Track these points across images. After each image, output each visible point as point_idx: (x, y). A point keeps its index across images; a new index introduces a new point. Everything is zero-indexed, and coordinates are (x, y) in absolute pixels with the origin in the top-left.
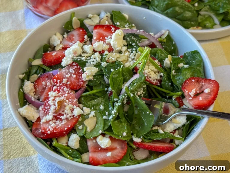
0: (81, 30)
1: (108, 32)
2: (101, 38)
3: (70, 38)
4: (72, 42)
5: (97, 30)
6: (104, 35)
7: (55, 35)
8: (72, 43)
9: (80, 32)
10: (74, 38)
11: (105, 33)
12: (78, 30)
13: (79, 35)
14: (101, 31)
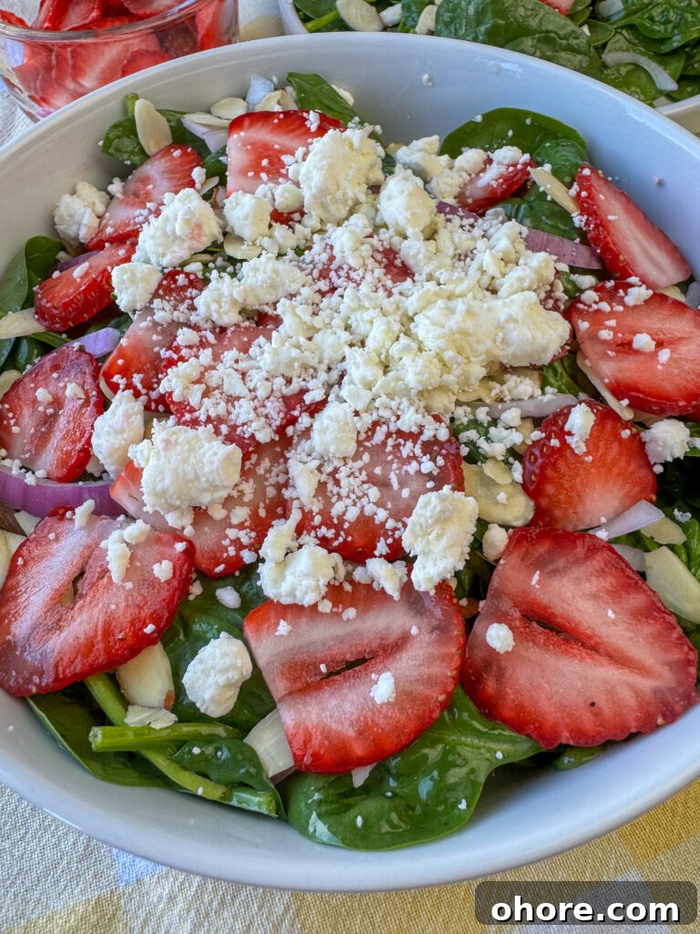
0: (177, 153)
1: (291, 135)
2: (265, 162)
3: (136, 195)
4: (145, 208)
5: (242, 134)
6: (276, 146)
7: (73, 193)
8: (145, 212)
9: (174, 159)
10: (150, 187)
11: (278, 141)
12: (164, 156)
13: (170, 172)
14: (261, 134)
